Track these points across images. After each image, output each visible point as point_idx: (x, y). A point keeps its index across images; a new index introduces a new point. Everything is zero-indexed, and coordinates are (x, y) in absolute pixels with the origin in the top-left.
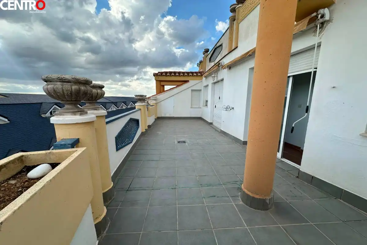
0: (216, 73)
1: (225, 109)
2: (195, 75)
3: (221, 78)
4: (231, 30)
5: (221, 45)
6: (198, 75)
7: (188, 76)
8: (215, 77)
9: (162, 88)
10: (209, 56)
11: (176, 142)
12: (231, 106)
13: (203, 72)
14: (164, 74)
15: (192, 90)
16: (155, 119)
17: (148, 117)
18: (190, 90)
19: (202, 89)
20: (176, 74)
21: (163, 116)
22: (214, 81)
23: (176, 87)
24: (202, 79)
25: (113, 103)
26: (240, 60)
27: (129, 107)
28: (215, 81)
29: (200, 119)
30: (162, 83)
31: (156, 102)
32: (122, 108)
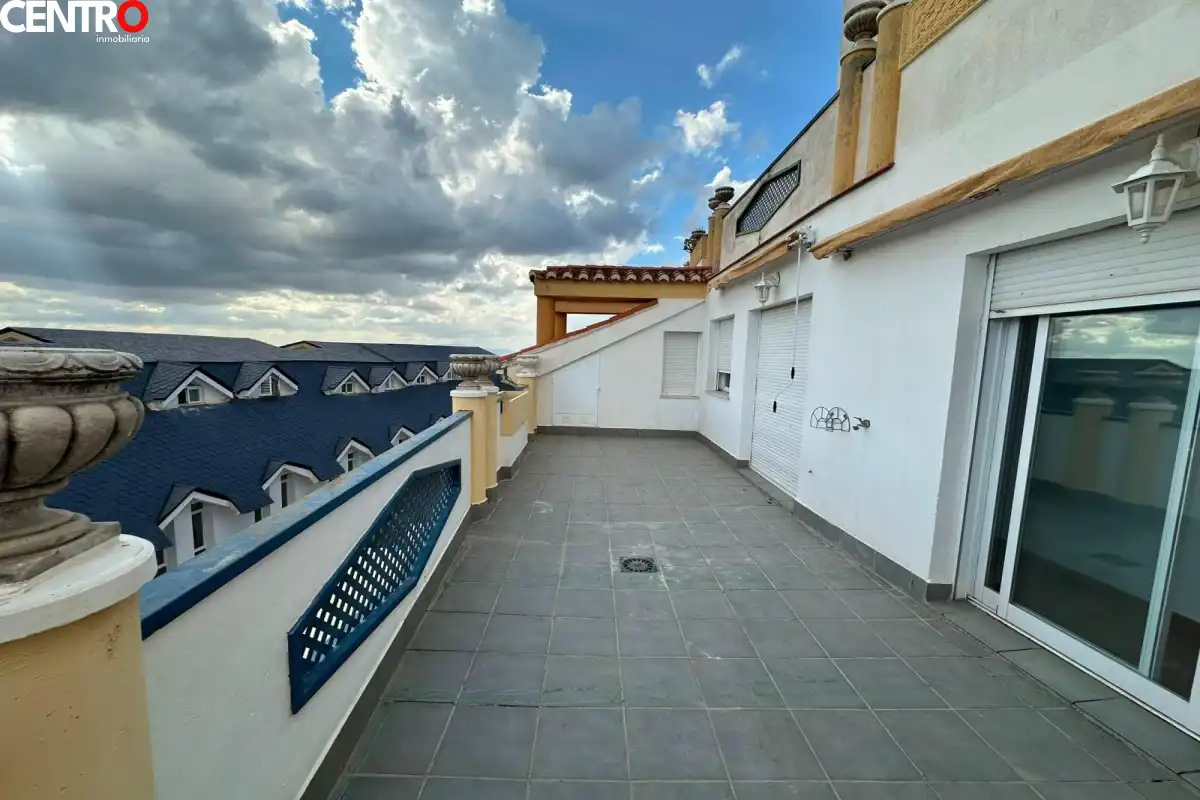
0: (776, 276)
1: (823, 424)
2: (680, 281)
3: (803, 293)
4: (851, 103)
5: (796, 168)
6: (677, 279)
7: (655, 281)
8: (768, 288)
9: (557, 321)
10: (737, 213)
11: (615, 566)
12: (856, 413)
13: (709, 269)
14: (567, 274)
15: (667, 334)
16: (530, 436)
17: (502, 435)
18: (658, 335)
19: (706, 328)
20: (610, 275)
21: (558, 422)
22: (763, 302)
23: (611, 321)
24: (704, 295)
25: (392, 364)
26: (920, 215)
27: (445, 378)
28: (770, 302)
29: (695, 437)
30: (560, 307)
31: (534, 375)
32: (423, 381)
